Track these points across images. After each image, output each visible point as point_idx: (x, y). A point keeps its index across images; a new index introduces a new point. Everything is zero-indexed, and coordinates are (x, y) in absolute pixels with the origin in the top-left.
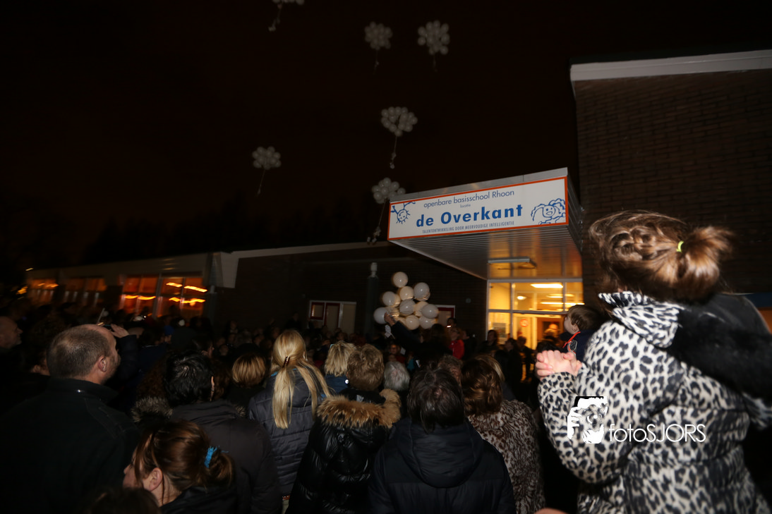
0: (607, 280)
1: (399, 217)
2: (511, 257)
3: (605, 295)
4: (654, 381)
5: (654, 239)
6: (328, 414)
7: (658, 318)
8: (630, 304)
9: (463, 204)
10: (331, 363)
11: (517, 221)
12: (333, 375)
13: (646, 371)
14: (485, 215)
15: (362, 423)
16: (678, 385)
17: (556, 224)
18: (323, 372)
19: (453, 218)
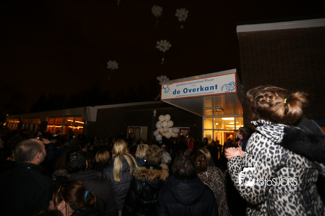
0: (254, 115)
1: (166, 91)
2: (213, 107)
3: (253, 122)
4: (275, 157)
5: (274, 98)
6: (138, 175)
7: (276, 130)
8: (264, 125)
9: (192, 84)
10: (138, 153)
11: (215, 92)
12: (139, 158)
13: (272, 153)
14: (202, 89)
15: (153, 178)
16: (286, 158)
17: (232, 92)
18: (135, 157)
19: (188, 90)
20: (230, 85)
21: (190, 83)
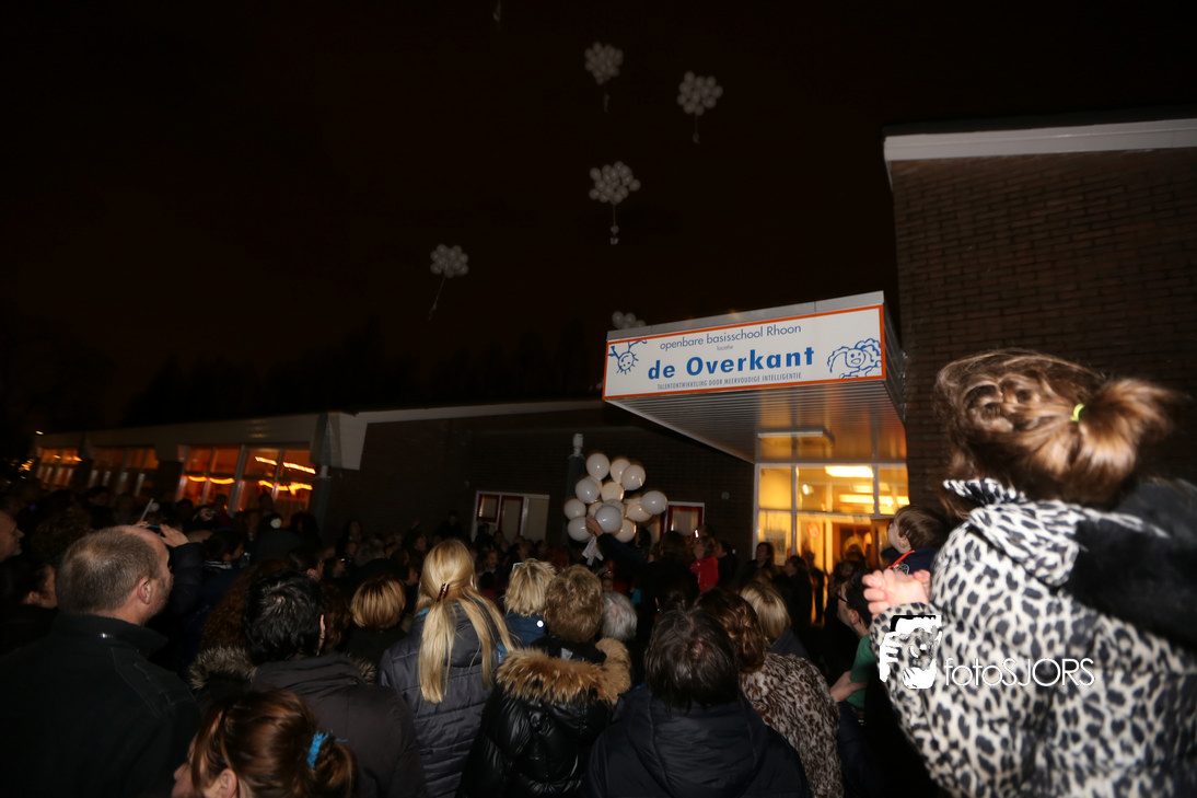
0: (959, 460)
1: (621, 364)
2: (793, 428)
4: (1047, 629)
5: (1036, 398)
6: (515, 679)
7: (1046, 529)
8: (998, 500)
10: (516, 596)
11: (805, 373)
12: (518, 614)
13: (1034, 613)
14: (755, 362)
15: (571, 696)
17: (866, 378)
18: (502, 609)
19: (705, 366)
20: (862, 349)
21: (713, 340)
